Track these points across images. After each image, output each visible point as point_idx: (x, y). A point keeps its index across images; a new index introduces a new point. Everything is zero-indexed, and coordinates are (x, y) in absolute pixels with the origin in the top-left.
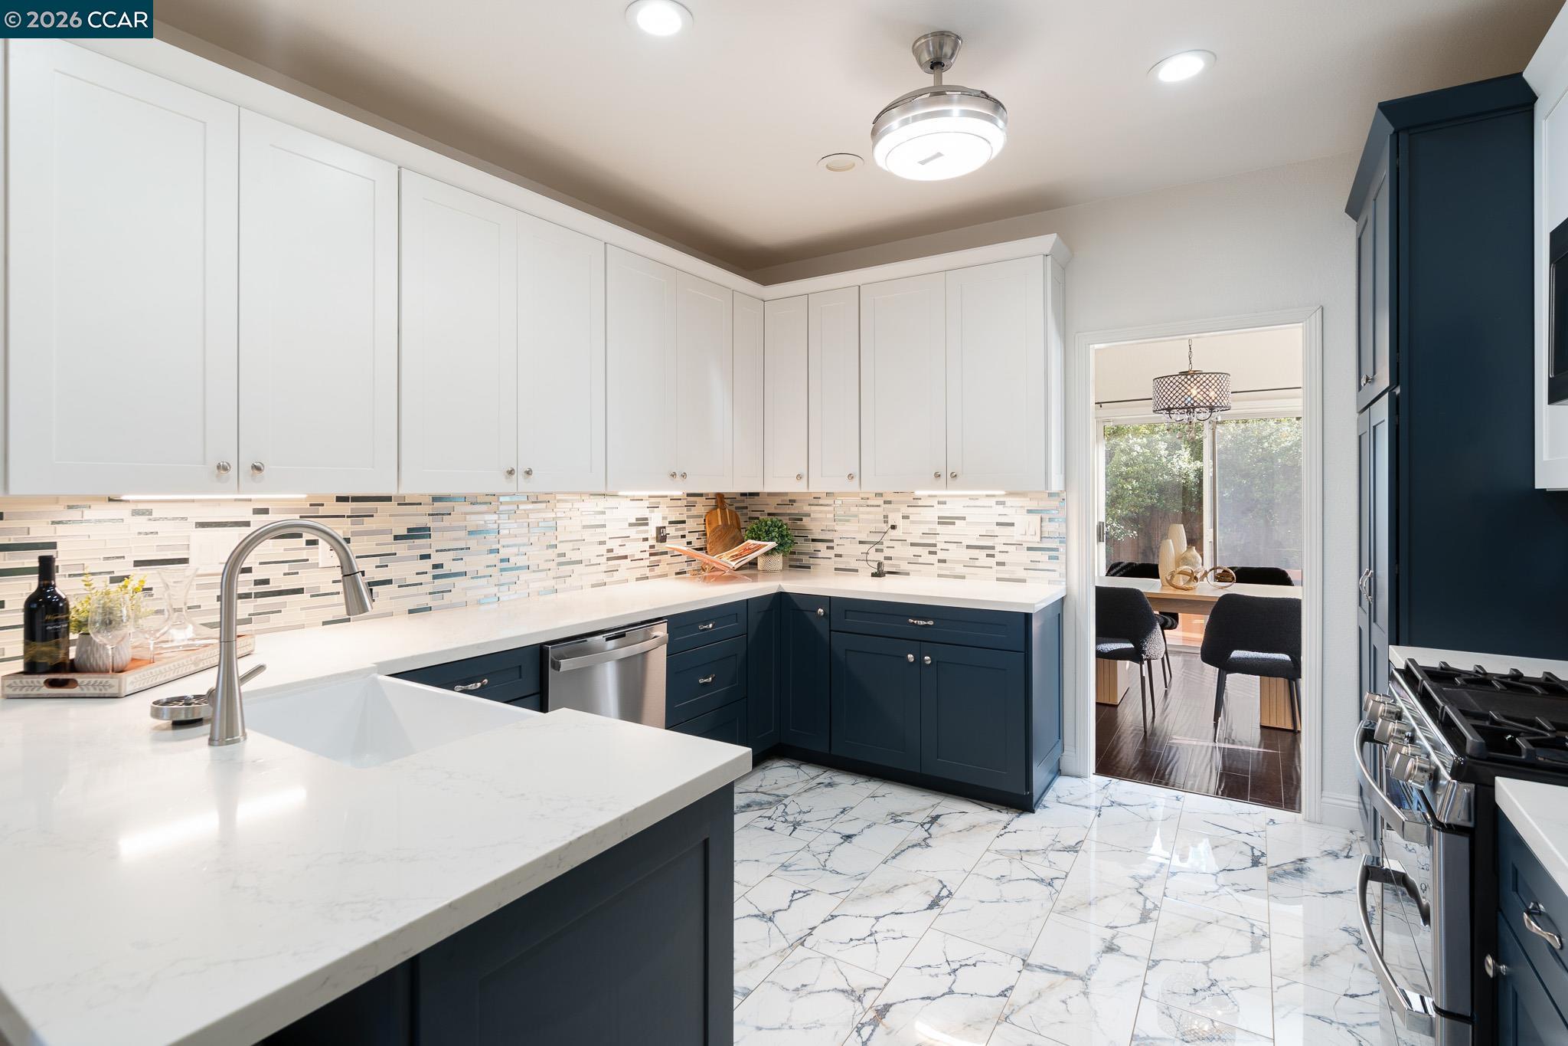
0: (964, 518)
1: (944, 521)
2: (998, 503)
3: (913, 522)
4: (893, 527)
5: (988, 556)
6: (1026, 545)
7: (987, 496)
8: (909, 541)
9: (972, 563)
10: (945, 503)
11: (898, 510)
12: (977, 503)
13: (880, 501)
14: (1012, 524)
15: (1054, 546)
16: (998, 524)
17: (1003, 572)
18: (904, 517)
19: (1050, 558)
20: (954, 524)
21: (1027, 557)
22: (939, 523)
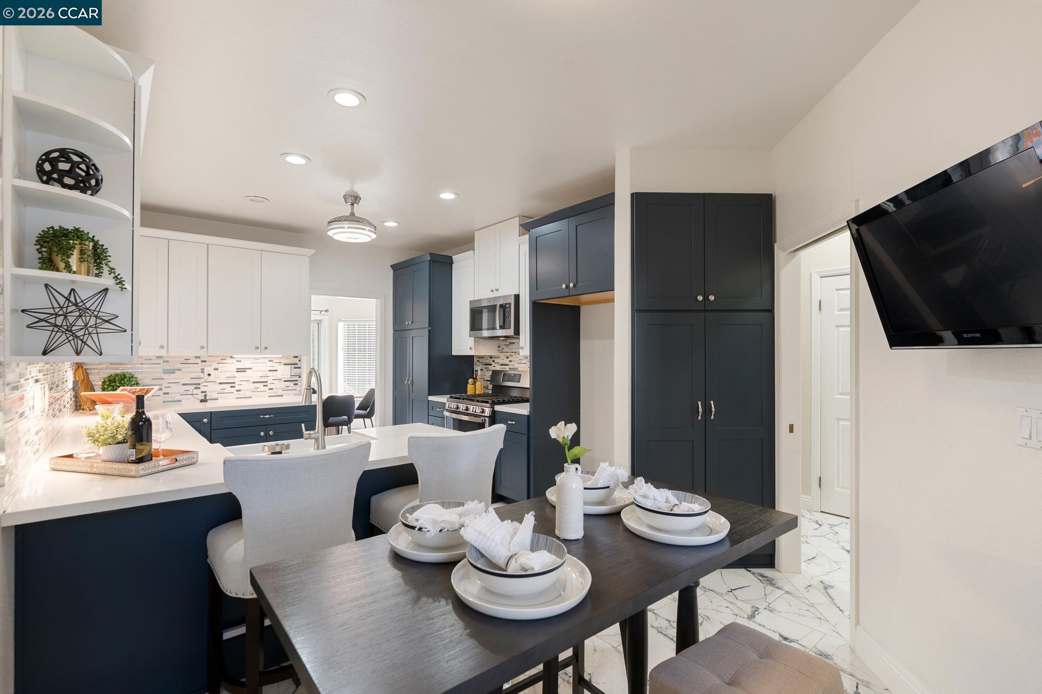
0: (251, 369)
1: (239, 370)
2: (269, 361)
3: (220, 372)
4: (209, 375)
5: (264, 386)
6: (283, 380)
7: (264, 358)
8: (218, 381)
9: (256, 390)
10: (240, 361)
11: (211, 366)
12: (259, 361)
13: (199, 361)
14: (277, 371)
15: (296, 379)
16: (269, 371)
17: (272, 393)
18: (215, 369)
19: (294, 384)
20: (245, 371)
21: (284, 385)
22: (237, 371)
